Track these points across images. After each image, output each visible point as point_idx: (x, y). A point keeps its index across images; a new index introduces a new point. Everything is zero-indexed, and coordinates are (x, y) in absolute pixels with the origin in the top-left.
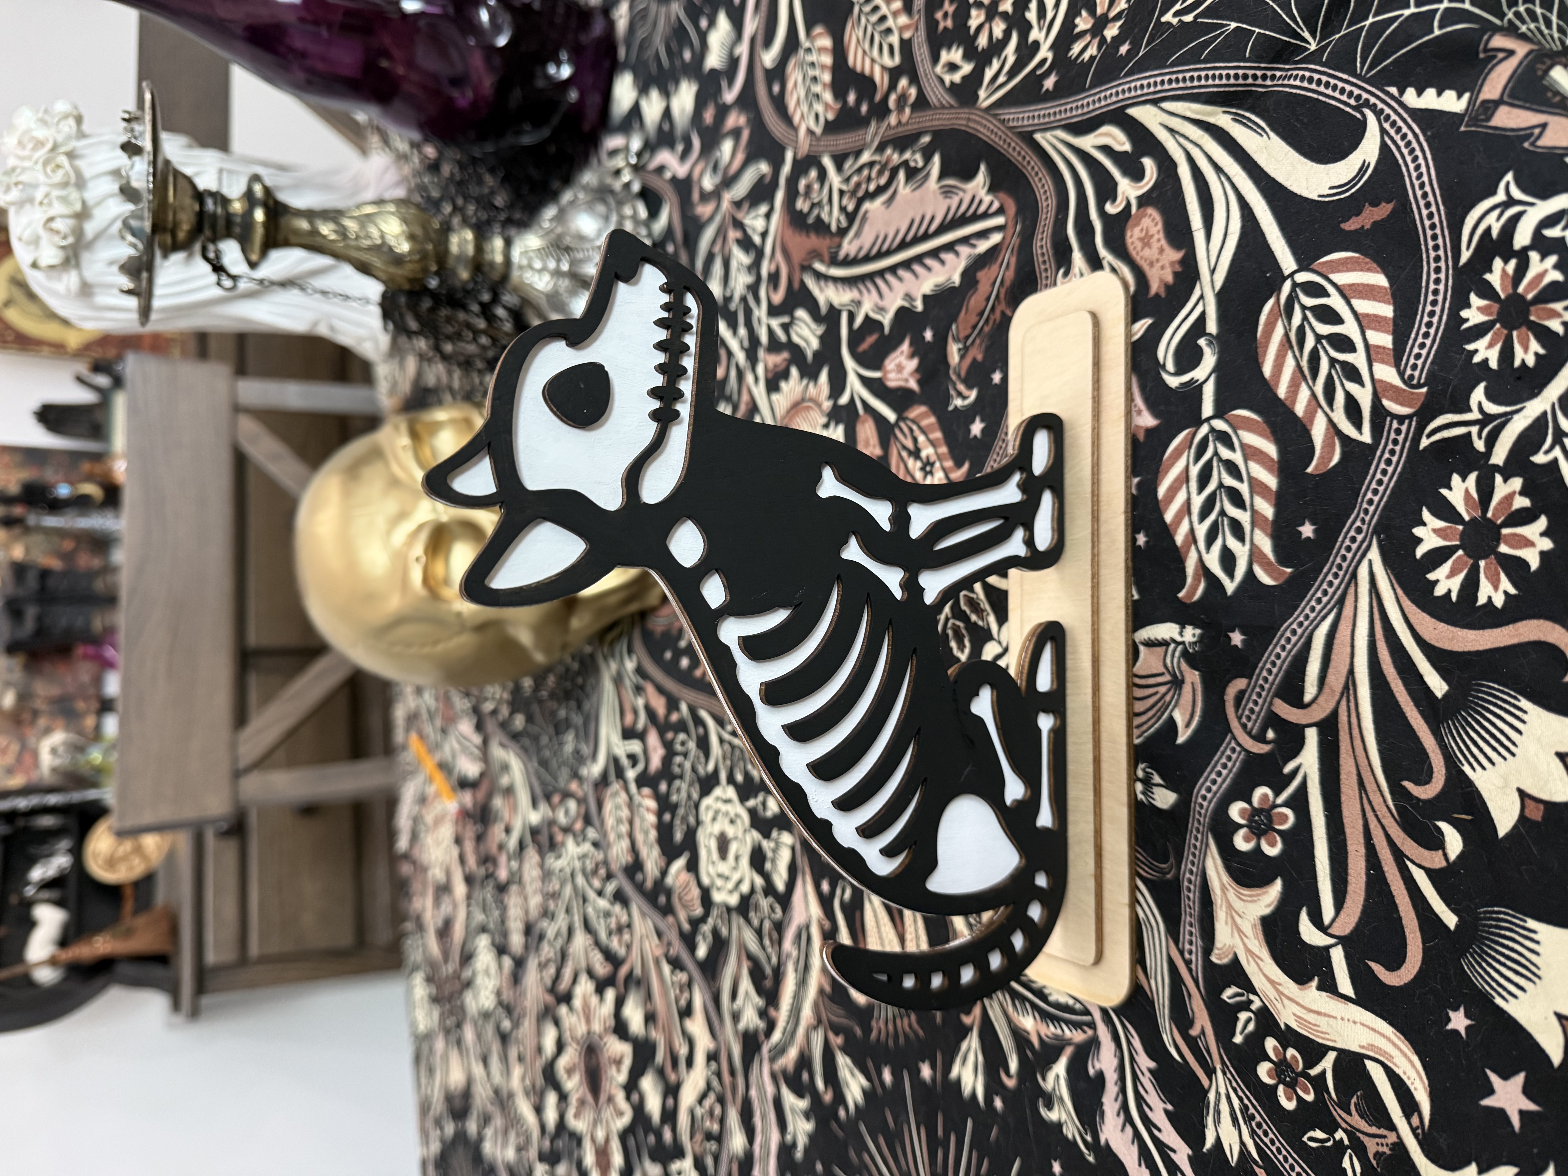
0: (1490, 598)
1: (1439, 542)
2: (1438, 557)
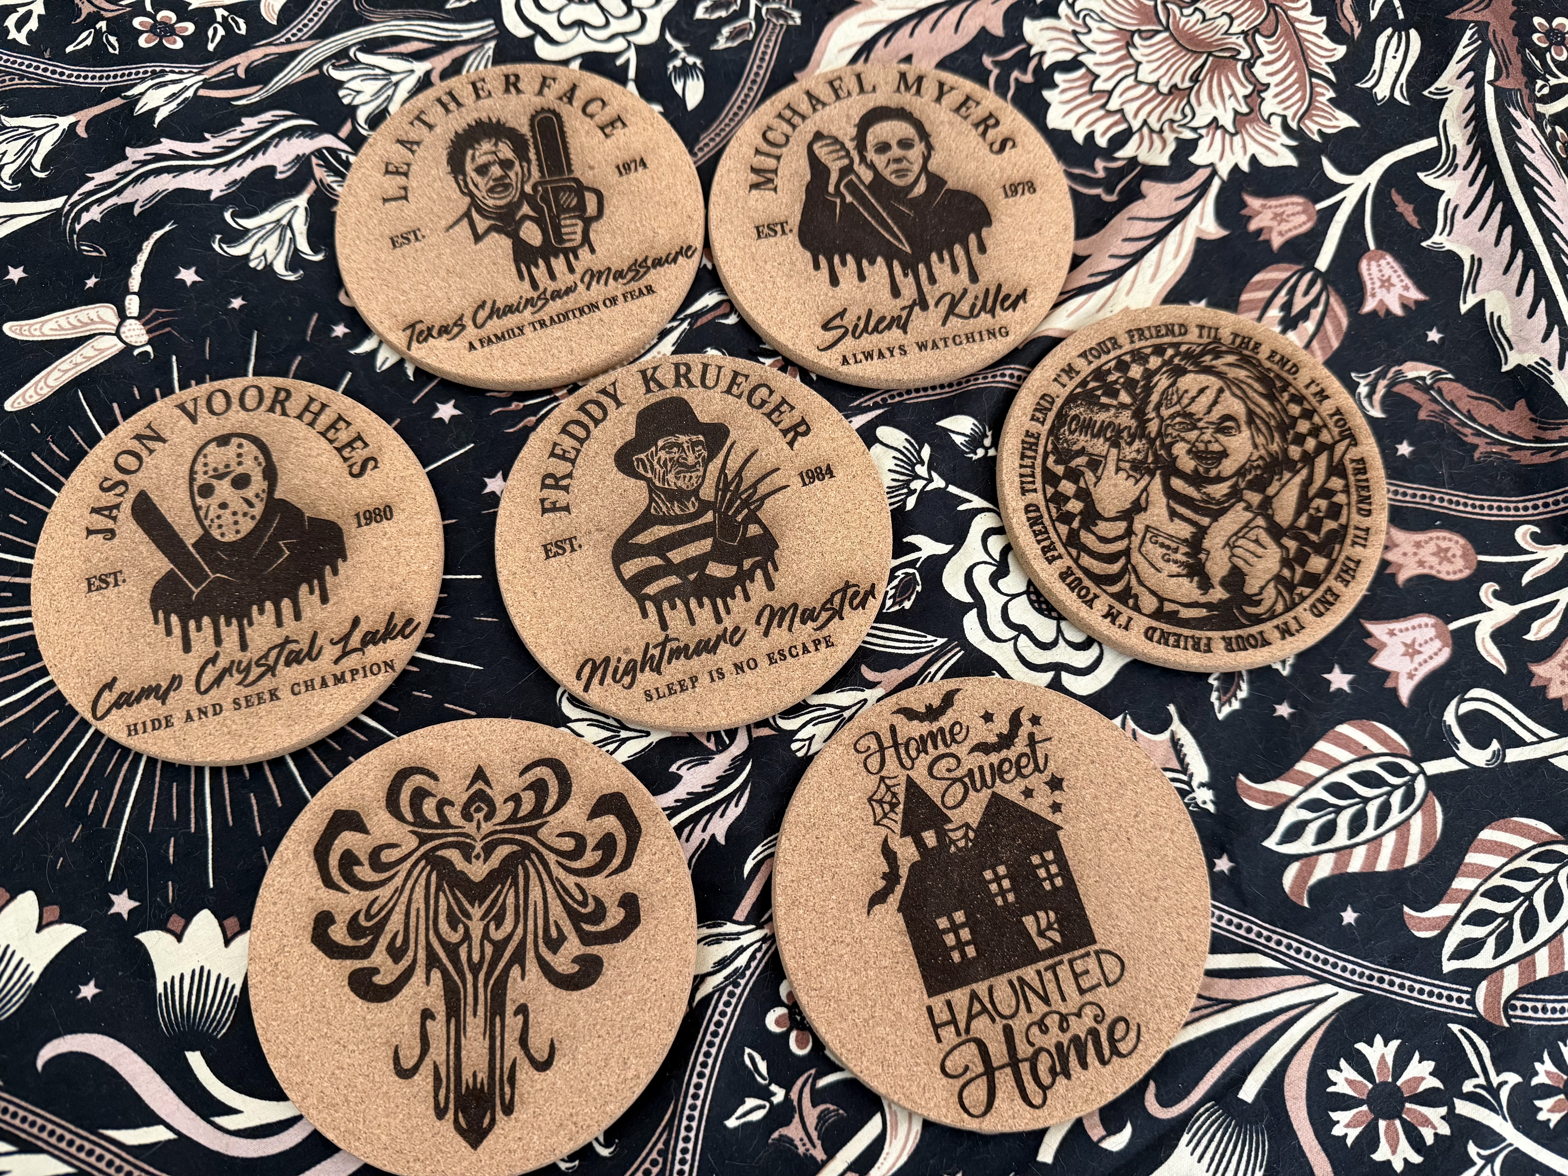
0: (1338, 1122)
1: (1374, 1064)
2: (1361, 1065)
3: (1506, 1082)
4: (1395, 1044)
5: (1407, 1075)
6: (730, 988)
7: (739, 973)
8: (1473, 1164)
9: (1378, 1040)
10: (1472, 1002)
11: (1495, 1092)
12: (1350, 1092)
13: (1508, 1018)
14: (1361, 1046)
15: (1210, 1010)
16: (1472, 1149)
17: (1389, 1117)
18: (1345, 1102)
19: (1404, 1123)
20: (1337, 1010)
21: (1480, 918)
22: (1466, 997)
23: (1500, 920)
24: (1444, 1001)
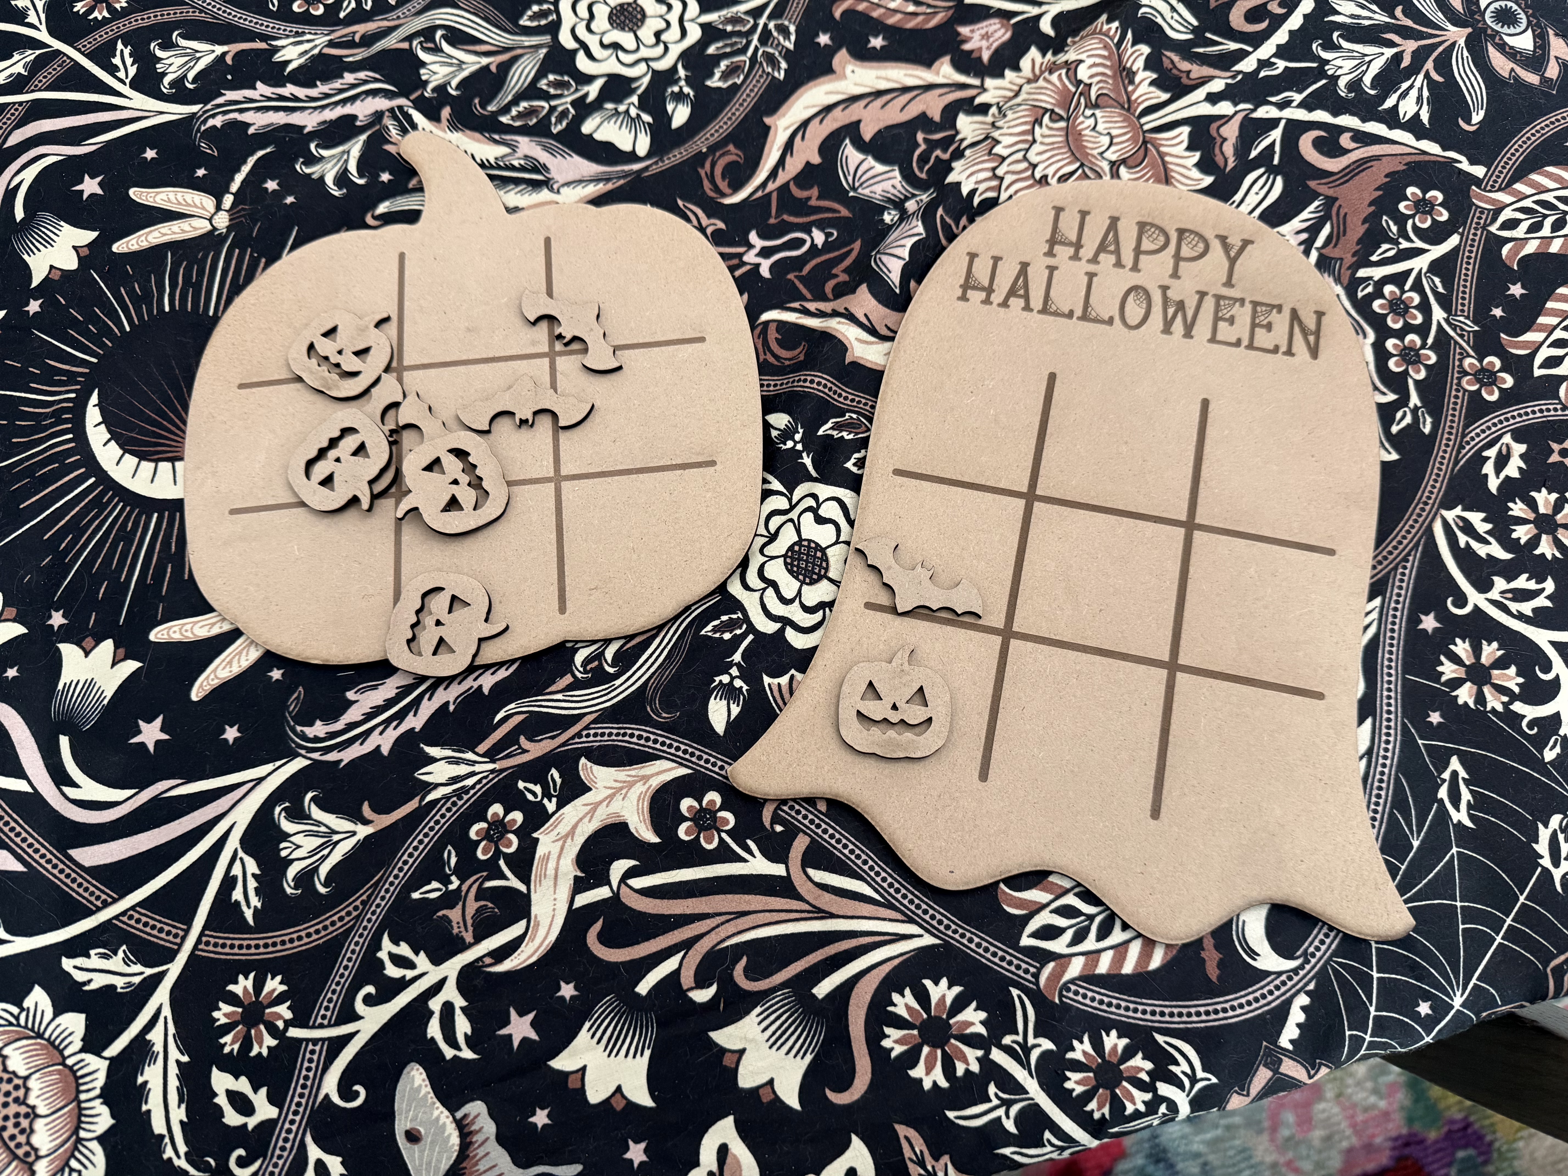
0: (889, 1036)
1: (934, 1000)
2: (923, 997)
3: (1039, 1045)
4: (957, 989)
5: (960, 1017)
6: (455, 799)
7: (465, 790)
8: (990, 1101)
9: (944, 982)
10: (1036, 976)
11: (1027, 1050)
12: (906, 1015)
13: (1061, 996)
14: (928, 983)
15: (811, 915)
16: (992, 1089)
17: (934, 1046)
18: (899, 1023)
19: (944, 1053)
20: (918, 949)
21: (1068, 912)
22: (1032, 970)
23: (1082, 918)
24: (1013, 968)
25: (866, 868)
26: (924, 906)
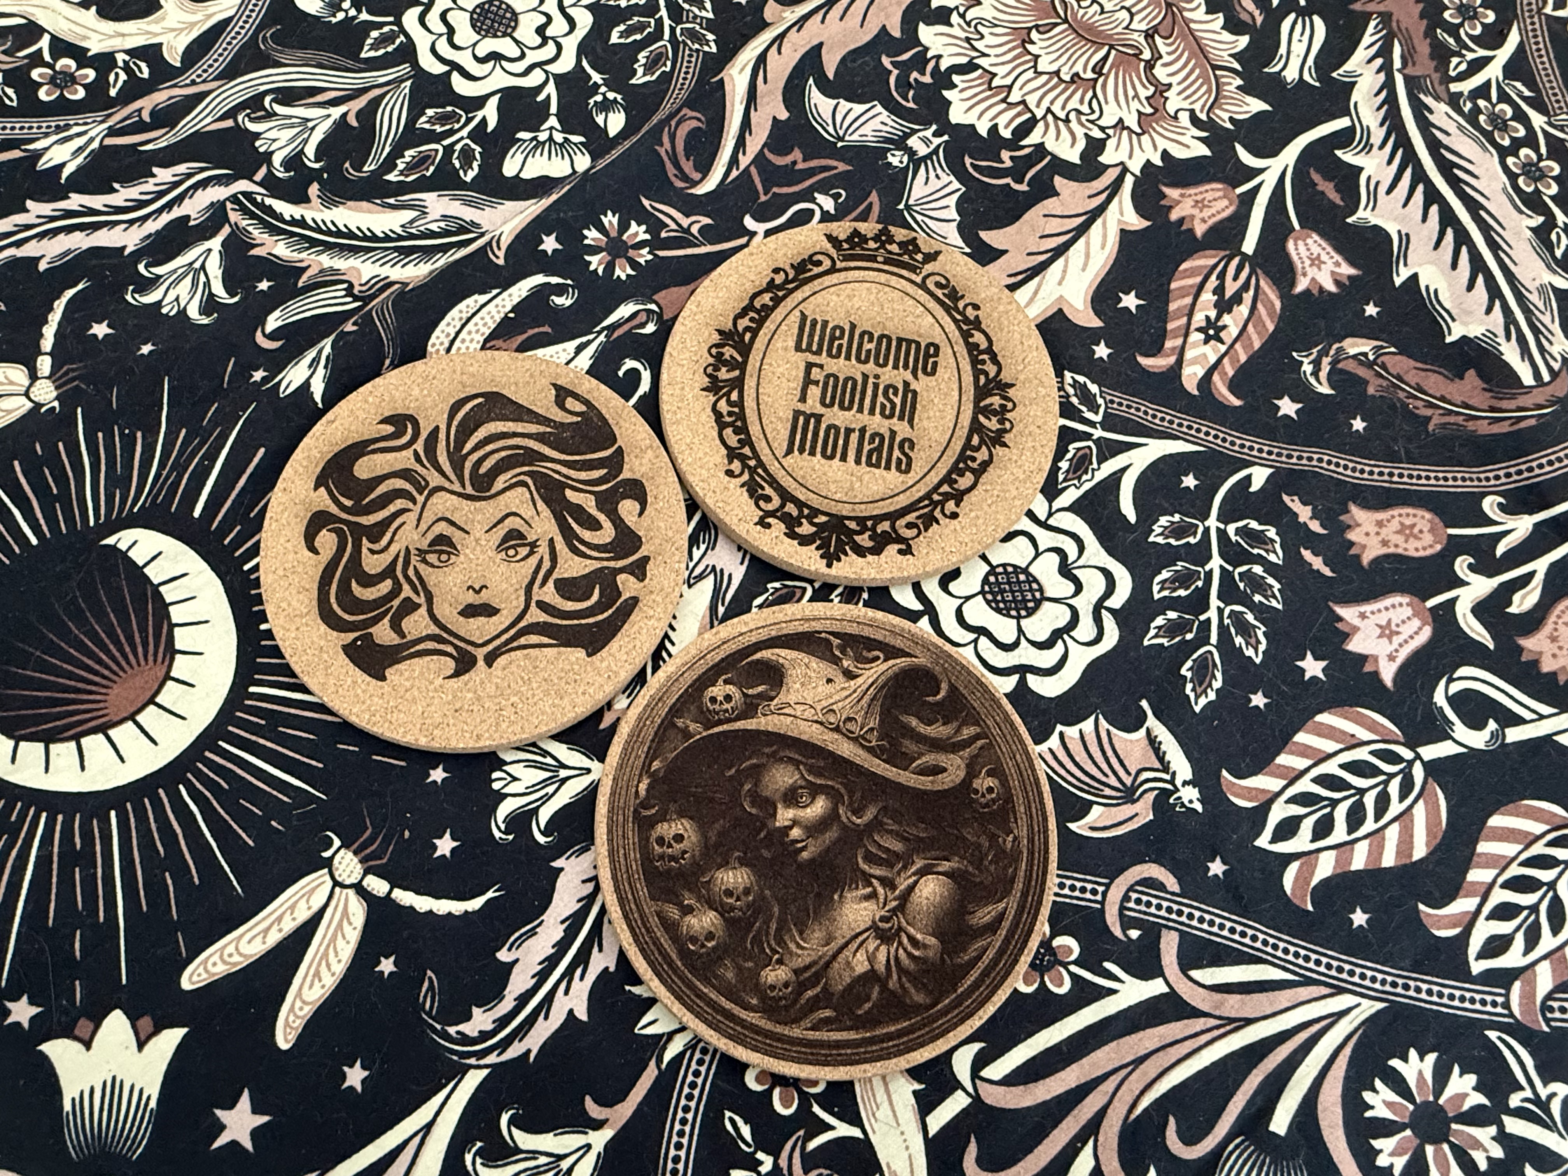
0: (1381, 1151)
1: (1412, 1083)
2: (1398, 1083)
3: (1555, 1094)
4: (1431, 1058)
5: (1449, 1092)
9: (1413, 1053)
10: (1507, 1005)
11: (1544, 1105)
12: (1389, 1115)
13: (1547, 1021)
14: (1395, 1063)
15: (1222, 1031)
16: (1530, 1173)
17: (1436, 1141)
18: (1386, 1128)
19: (1453, 1146)
20: (1363, 1023)
21: (1505, 912)
22: (1500, 1000)
23: (1525, 913)
24: (1477, 1006)
25: (1258, 945)
26: (1347, 967)
